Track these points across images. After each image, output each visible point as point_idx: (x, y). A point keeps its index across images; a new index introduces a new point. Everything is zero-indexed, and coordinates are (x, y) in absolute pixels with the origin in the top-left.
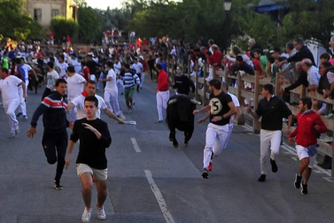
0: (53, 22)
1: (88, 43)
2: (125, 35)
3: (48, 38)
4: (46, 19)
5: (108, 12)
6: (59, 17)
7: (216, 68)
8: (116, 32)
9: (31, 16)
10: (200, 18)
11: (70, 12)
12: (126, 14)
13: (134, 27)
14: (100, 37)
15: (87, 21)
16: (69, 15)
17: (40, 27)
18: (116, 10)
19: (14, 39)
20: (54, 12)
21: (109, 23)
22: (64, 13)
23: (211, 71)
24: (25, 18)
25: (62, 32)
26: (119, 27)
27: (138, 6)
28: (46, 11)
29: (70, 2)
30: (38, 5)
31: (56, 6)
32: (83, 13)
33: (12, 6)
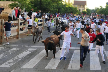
0: (83, 11)
2: (95, 14)
3: (82, 14)
4: (81, 11)
5: (92, 10)
6: (84, 11)
9: (79, 10)
11: (86, 10)
12: (95, 10)
13: (97, 12)
14: (91, 14)
19: (76, 14)
20: (83, 10)
21: (92, 12)
22: (85, 10)
25: (84, 13)
26: (94, 12)
27: (98, 9)
28: (81, 9)
29: (86, 8)
30: (80, 8)
31: (83, 9)
32: (88, 10)
33: (76, 8)
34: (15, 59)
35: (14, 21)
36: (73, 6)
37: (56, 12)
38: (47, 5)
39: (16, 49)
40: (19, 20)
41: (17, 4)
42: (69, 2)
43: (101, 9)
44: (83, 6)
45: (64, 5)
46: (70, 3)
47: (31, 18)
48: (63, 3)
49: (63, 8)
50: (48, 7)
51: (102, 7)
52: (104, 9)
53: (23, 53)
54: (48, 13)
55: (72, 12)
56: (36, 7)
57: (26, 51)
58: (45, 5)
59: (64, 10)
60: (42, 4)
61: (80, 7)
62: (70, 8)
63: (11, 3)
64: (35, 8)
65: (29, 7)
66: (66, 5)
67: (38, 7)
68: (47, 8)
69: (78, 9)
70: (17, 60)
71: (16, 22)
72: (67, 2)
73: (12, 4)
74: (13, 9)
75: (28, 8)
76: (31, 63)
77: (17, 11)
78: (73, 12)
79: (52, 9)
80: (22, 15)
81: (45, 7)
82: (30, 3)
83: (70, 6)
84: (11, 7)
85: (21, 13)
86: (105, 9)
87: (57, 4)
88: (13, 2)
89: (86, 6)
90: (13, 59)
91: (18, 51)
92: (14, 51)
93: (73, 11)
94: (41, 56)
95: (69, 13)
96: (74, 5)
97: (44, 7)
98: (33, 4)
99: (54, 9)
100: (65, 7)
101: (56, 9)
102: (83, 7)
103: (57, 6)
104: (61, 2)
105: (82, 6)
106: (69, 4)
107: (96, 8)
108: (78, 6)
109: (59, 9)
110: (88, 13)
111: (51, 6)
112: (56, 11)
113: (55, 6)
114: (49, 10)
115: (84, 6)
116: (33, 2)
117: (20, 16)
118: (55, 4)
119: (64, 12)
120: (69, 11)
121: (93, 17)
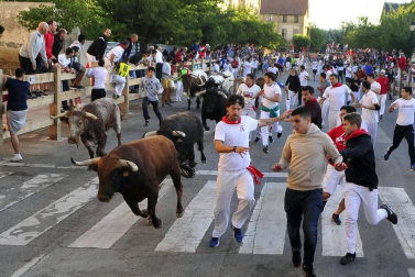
0: (294, 38)
1: (316, 52)
2: (341, 47)
3: (291, 48)
4: (289, 36)
5: (330, 32)
6: (298, 35)
7: (402, 70)
8: (335, 45)
9: (280, 33)
10: (393, 36)
11: (305, 31)
12: (342, 33)
13: (347, 41)
14: (325, 48)
15: (316, 37)
16: (305, 34)
17: (286, 41)
18: (335, 31)
19: (269, 48)
20: (295, 31)
21: (330, 39)
22: (302, 32)
23: (399, 71)
24: (277, 35)
25: (299, 44)
26: (337, 42)
27: (350, 28)
28: (290, 31)
29: (306, 24)
30: (285, 26)
31: (297, 27)
32: (313, 32)
33: (269, 27)
34: (45, 215)
35: (38, 75)
36: (260, 19)
37: (195, 39)
38: (160, 14)
39: (50, 177)
40: (59, 70)
41: (52, 13)
43: (364, 27)
44: (296, 16)
45: (226, 16)
46: (247, 7)
47: (101, 64)
48: (219, 5)
49: (220, 24)
50: (164, 23)
51: (366, 21)
52: (373, 28)
53: (75, 192)
54: (163, 43)
55: (254, 42)
56: (121, 22)
57: (86, 188)
58: (153, 16)
59: (225, 32)
60: (142, 12)
61: (285, 21)
62: (249, 25)
63: (28, 10)
64: (117, 27)
65: (95, 22)
66: (230, 13)
67: (127, 23)
68: (161, 27)
69: (277, 30)
70: (54, 218)
71: (46, 78)
72: (236, 2)
73: (33, 10)
74: (34, 28)
75: (89, 26)
76: (104, 230)
77: (52, 39)
78: (259, 40)
79: (182, 30)
80: (68, 52)
81: (154, 22)
82: (99, 9)
83: (249, 19)
84: (28, 23)
85: (66, 47)
86: (378, 28)
87: (199, 10)
88: (36, 5)
89: (305, 17)
90: (38, 217)
91: (54, 184)
92: (40, 185)
93: (259, 34)
95: (243, 43)
96: (261, 13)
97: (150, 23)
98: (109, 11)
99: (187, 29)
100: (229, 21)
101: (196, 29)
102: (297, 22)
103: (199, 19)
104: (212, 4)
105: (291, 18)
106: (242, 9)
107: (345, 25)
108: (276, 17)
109: (207, 28)
110: (314, 43)
111: (177, 18)
112: (196, 35)
113: (190, 17)
114: (170, 34)
115: (300, 18)
117: (62, 57)
118: (191, 9)
119: (224, 40)
120: (243, 36)
121: (335, 58)
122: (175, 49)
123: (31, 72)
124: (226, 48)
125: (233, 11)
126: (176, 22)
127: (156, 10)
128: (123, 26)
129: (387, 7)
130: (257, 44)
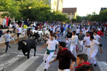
0: (72, 19)
1: (78, 23)
2: (86, 21)
3: (71, 22)
4: (71, 19)
5: (83, 17)
6: (73, 18)
8: (84, 21)
9: (68, 18)
10: (104, 17)
12: (87, 17)
13: (88, 20)
14: (81, 22)
15: (79, 19)
17: (69, 20)
18: (85, 17)
19: (65, 22)
20: (72, 17)
21: (83, 19)
22: (74, 17)
24: (67, 18)
25: (74, 21)
27: (89, 16)
28: (71, 17)
29: (76, 15)
30: (69, 16)
31: (73, 16)
32: (78, 17)
33: (65, 16)
34: (6, 64)
35: (5, 29)
36: (62, 14)
37: (44, 20)
38: (35, 14)
39: (7, 54)
41: (8, 14)
42: (58, 9)
43: (94, 15)
44: (73, 13)
45: (53, 13)
46: (59, 11)
48: (51, 11)
49: (51, 16)
50: (36, 16)
51: (95, 14)
52: (97, 15)
53: (13, 58)
54: (36, 21)
55: (60, 20)
56: (25, 16)
57: (16, 57)
58: (33, 14)
59: (52, 18)
60: (31, 13)
61: (69, 14)
62: (59, 16)
63: (2, 13)
64: (24, 17)
66: (54, 13)
68: (35, 17)
69: (67, 17)
70: (8, 64)
72: (56, 10)
73: (4, 14)
74: (4, 18)
75: (17, 17)
76: (20, 68)
77: (8, 20)
78: (62, 20)
79: (41, 18)
80: (12, 24)
81: (34, 16)
82: (19, 13)
83: (59, 14)
84: (2, 17)
87: (46, 12)
88: (4, 12)
89: (76, 13)
90: (4, 64)
91: (8, 56)
92: (5, 56)
93: (62, 18)
94: (30, 63)
95: (57, 21)
96: (63, 12)
97: (32, 16)
98: (22, 13)
99: (42, 17)
100: (54, 15)
101: (45, 17)
102: (73, 14)
103: (45, 14)
104: (49, 10)
105: (71, 14)
106: (57, 11)
107: (88, 15)
108: (67, 13)
109: (48, 17)
111: (40, 15)
112: (45, 19)
113: (43, 14)
114: (37, 19)
115: (74, 13)
116: (22, 11)
117: (10, 25)
118: (43, 12)
119: (52, 20)
120: (57, 19)
121: (84, 24)
122: (39, 23)
123: (3, 28)
124: (53, 22)
125: (55, 12)
126: (39, 15)
127: (34, 12)
128: (26, 17)
129: (102, 9)
130: (61, 21)
